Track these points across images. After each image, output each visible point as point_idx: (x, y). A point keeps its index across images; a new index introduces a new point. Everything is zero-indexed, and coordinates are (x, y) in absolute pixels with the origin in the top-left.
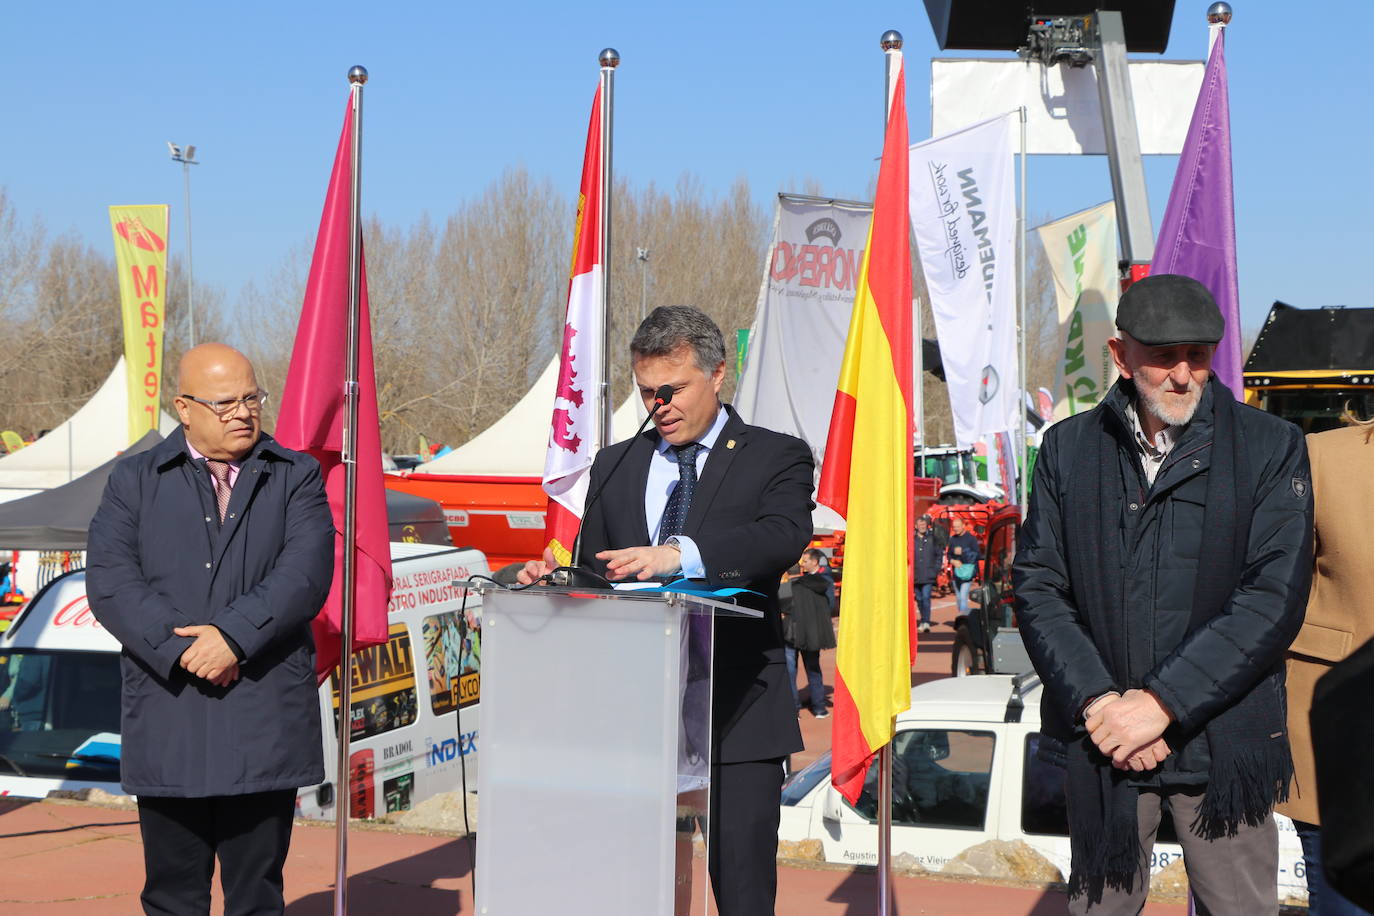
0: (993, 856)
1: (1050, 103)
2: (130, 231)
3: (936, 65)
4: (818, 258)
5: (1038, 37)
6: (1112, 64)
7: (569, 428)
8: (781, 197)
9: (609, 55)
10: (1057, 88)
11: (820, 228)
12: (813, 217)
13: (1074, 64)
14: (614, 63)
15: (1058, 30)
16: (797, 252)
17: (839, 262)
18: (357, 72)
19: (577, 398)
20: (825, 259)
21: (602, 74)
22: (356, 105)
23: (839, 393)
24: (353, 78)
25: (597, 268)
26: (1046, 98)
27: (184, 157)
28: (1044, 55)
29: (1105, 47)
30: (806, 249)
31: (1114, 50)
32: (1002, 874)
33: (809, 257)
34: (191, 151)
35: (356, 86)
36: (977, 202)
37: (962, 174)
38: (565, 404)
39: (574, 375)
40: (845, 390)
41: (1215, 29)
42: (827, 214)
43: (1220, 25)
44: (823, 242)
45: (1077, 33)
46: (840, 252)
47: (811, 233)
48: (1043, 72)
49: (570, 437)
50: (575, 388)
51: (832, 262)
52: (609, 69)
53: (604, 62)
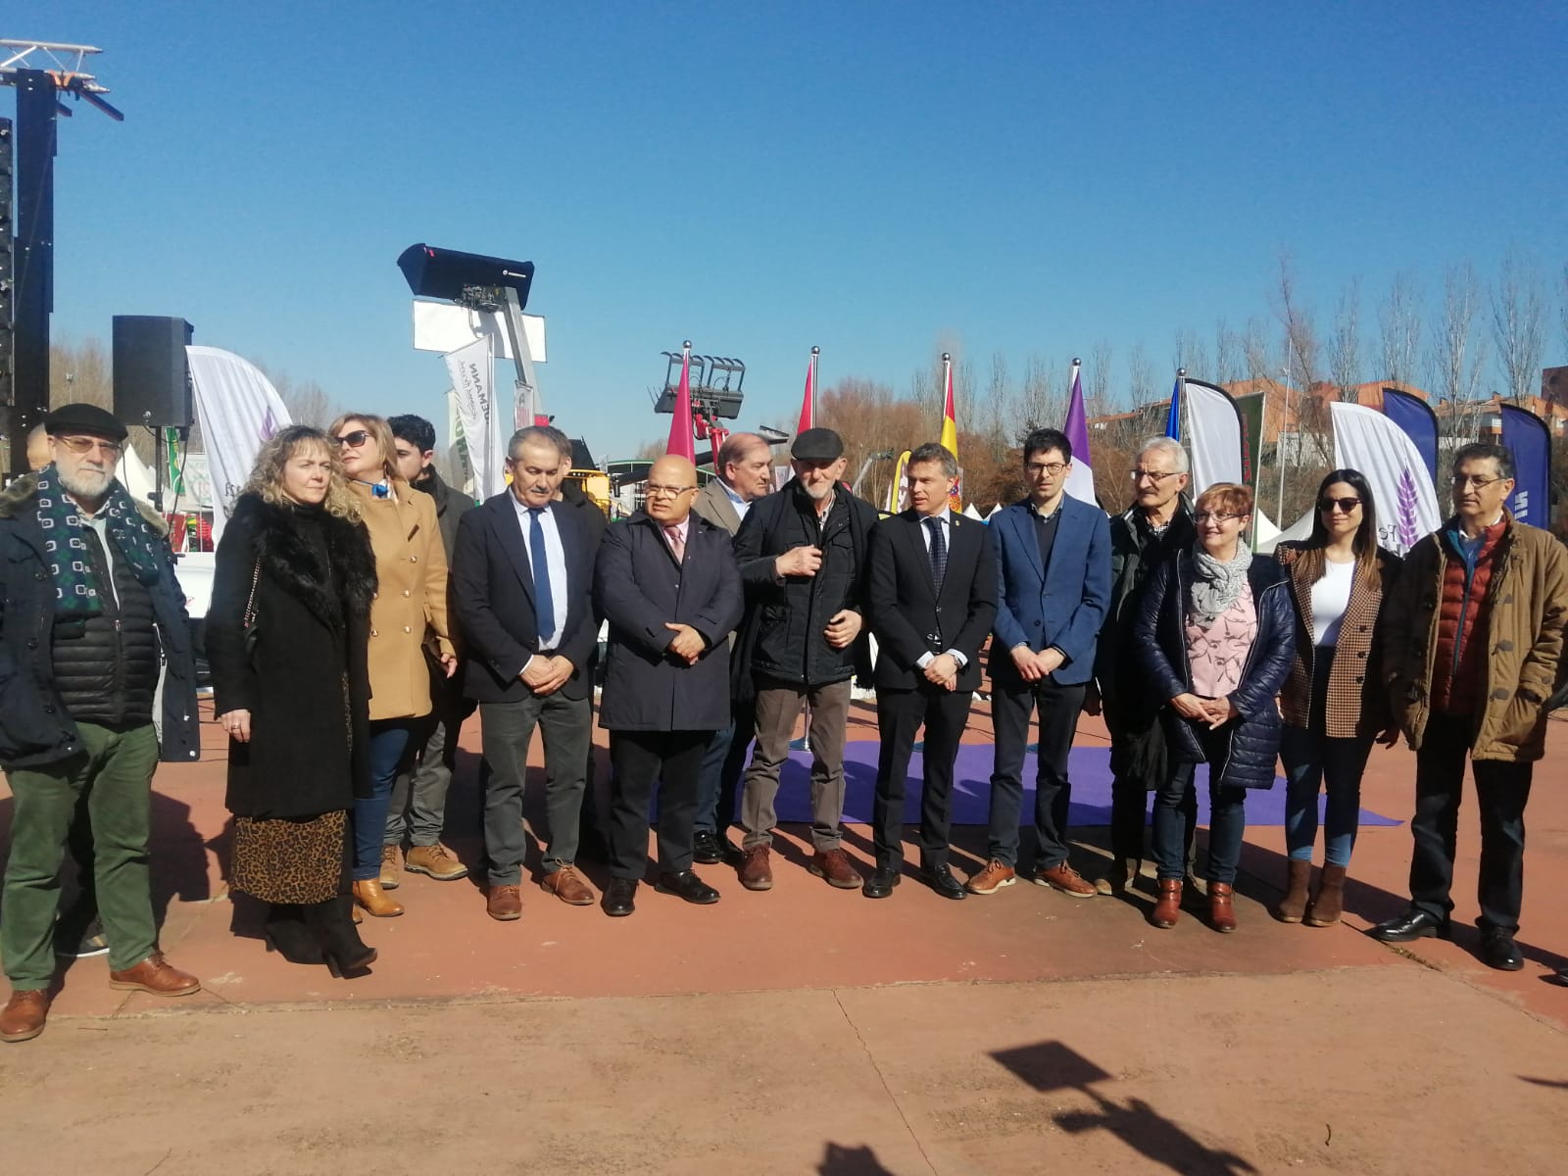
1: (475, 331)
3: (416, 303)
5: (467, 295)
6: (515, 314)
9: (816, 349)
10: (477, 323)
13: (486, 311)
15: (475, 291)
18: (688, 344)
21: (812, 357)
26: (472, 326)
28: (473, 304)
29: (510, 306)
31: (515, 307)
35: (686, 350)
41: (1076, 368)
45: (492, 295)
48: (470, 314)
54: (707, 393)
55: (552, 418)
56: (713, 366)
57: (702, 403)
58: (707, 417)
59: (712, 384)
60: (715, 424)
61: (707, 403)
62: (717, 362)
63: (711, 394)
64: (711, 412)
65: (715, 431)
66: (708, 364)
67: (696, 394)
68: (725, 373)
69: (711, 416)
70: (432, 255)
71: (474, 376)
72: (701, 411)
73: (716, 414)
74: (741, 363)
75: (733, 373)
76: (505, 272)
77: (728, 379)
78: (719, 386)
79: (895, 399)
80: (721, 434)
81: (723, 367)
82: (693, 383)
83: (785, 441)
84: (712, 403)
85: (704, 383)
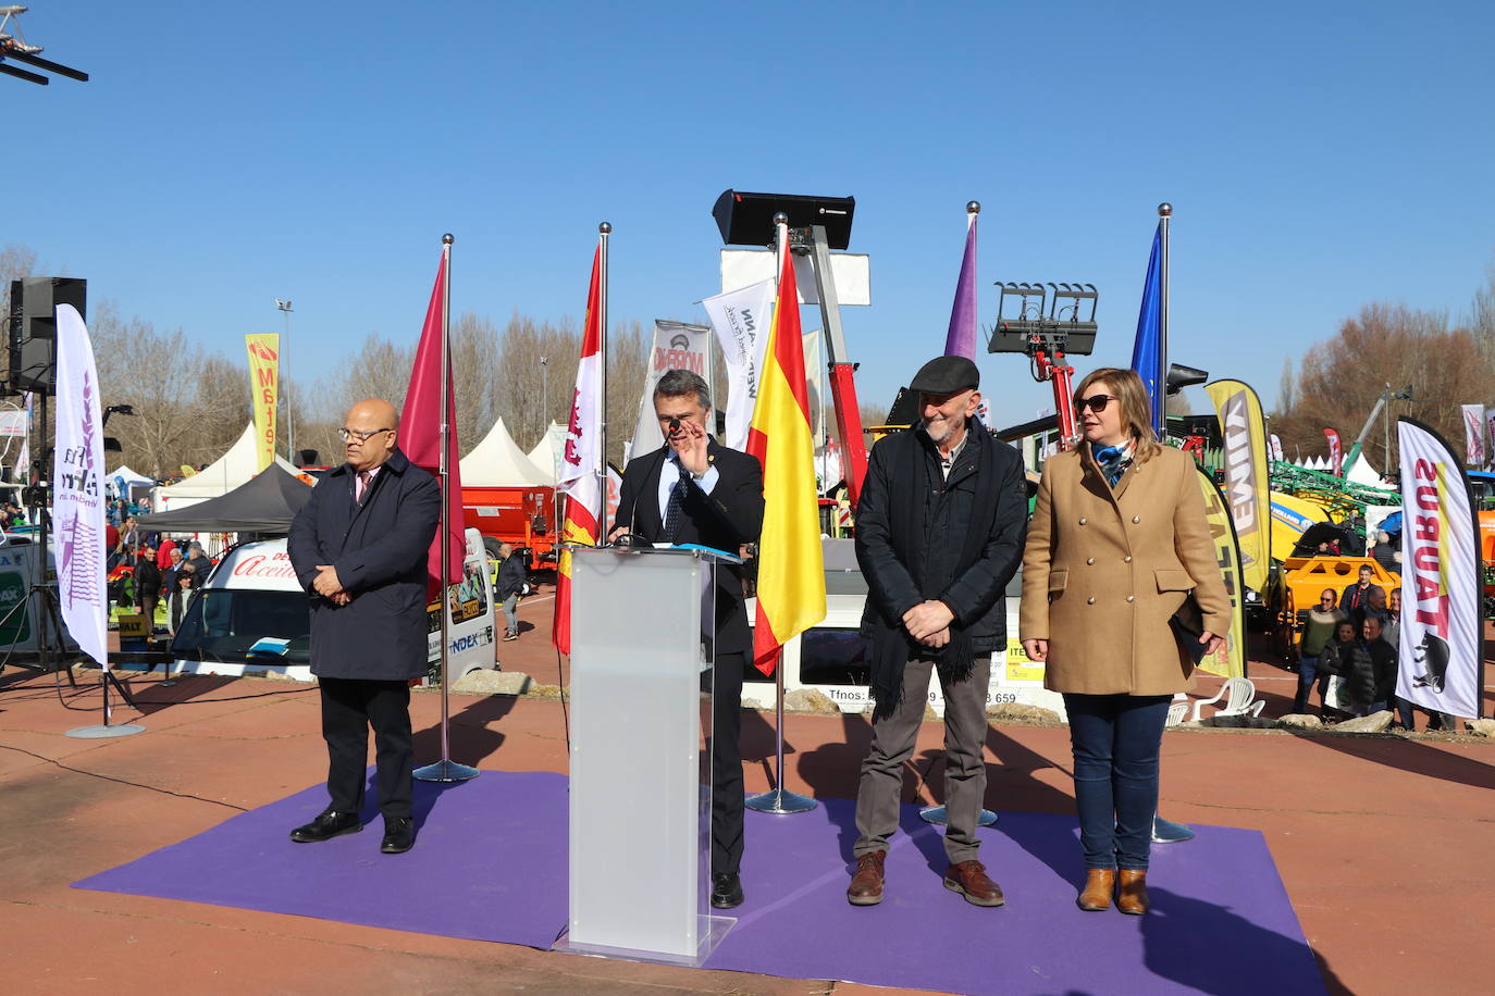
0: (800, 698)
2: (257, 349)
3: (723, 252)
4: (677, 357)
6: (821, 254)
7: (574, 450)
8: (657, 321)
9: (605, 226)
11: (678, 340)
12: (673, 333)
14: (608, 231)
16: (666, 353)
17: (688, 359)
18: (448, 237)
19: (578, 432)
20: (680, 358)
21: (601, 238)
22: (447, 257)
23: (751, 430)
24: (445, 241)
25: (599, 354)
27: (285, 308)
29: (817, 245)
30: (671, 352)
31: (822, 247)
32: (806, 709)
33: (672, 357)
34: (289, 304)
35: (447, 246)
36: (753, 328)
37: (744, 313)
38: (572, 436)
39: (578, 419)
40: (755, 427)
41: (971, 216)
42: (682, 332)
43: (974, 214)
44: (680, 348)
45: (801, 237)
46: (689, 354)
47: (673, 343)
49: (574, 457)
50: (578, 426)
51: (684, 360)
52: (605, 234)
53: (602, 230)
54: (1049, 326)
55: (857, 365)
56: (1057, 294)
57: (1043, 338)
58: (1049, 354)
59: (1056, 316)
60: (1057, 361)
61: (1050, 338)
62: (1062, 289)
63: (1054, 327)
64: (1054, 348)
65: (1056, 370)
66: (1050, 292)
67: (1035, 328)
68: (1072, 301)
69: (1054, 353)
70: (739, 200)
71: (747, 324)
72: (1042, 348)
73: (1062, 350)
74: (1093, 288)
75: (1082, 300)
76: (822, 210)
77: (1076, 308)
78: (1066, 317)
79: (1451, 328)
80: (1063, 373)
81: (1069, 294)
82: (1032, 316)
83: (1204, 380)
84: (1056, 338)
85: (1047, 314)
